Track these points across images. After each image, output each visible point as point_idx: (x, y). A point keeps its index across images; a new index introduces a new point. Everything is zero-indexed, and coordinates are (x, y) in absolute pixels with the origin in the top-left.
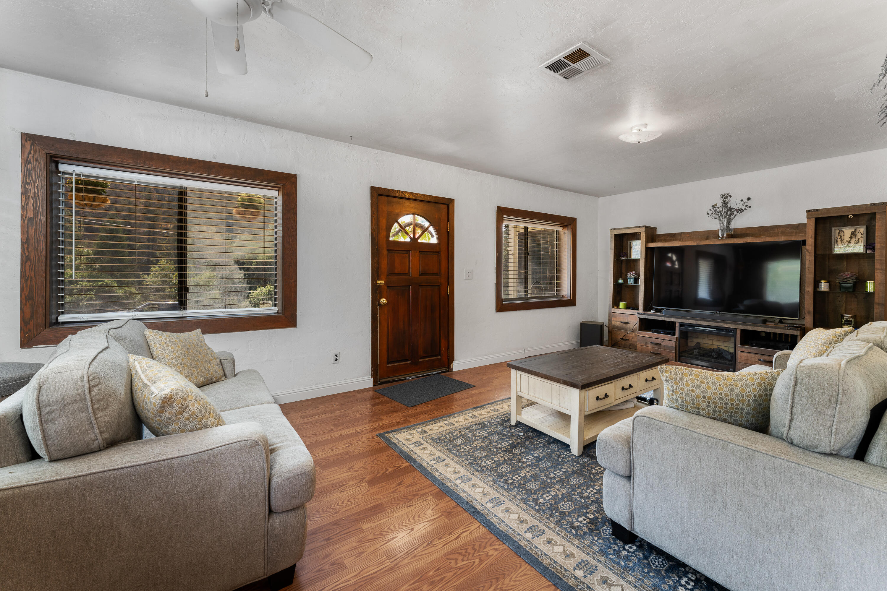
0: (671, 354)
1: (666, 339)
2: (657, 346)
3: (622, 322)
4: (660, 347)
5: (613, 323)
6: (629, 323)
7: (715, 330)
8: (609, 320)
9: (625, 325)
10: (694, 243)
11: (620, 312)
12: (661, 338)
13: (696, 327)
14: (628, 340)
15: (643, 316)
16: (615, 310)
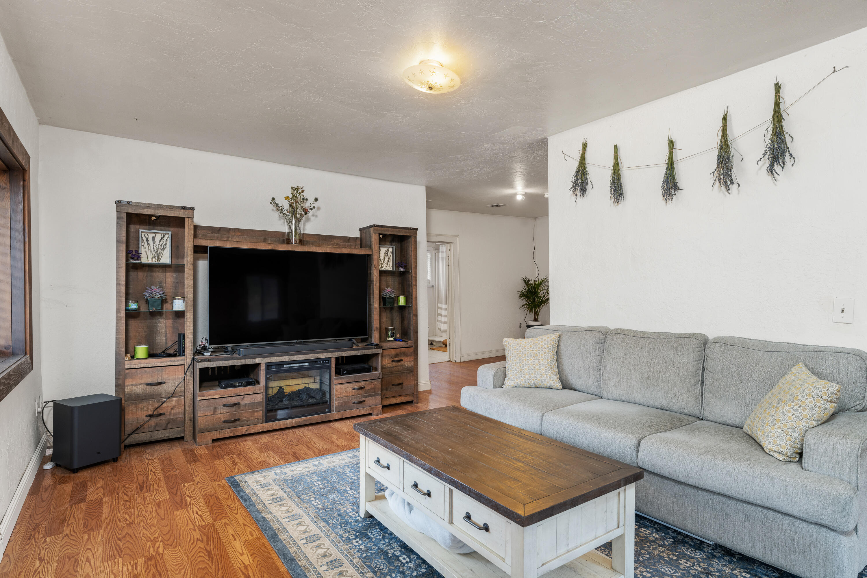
0: (256, 414)
1: (248, 393)
2: (233, 409)
3: (148, 384)
4: (239, 408)
5: (128, 389)
6: (164, 383)
7: (307, 364)
8: (117, 386)
9: (155, 388)
10: (269, 247)
11: (143, 366)
12: (240, 394)
13: (285, 366)
14: (164, 414)
15: (209, 363)
16: (129, 364)
